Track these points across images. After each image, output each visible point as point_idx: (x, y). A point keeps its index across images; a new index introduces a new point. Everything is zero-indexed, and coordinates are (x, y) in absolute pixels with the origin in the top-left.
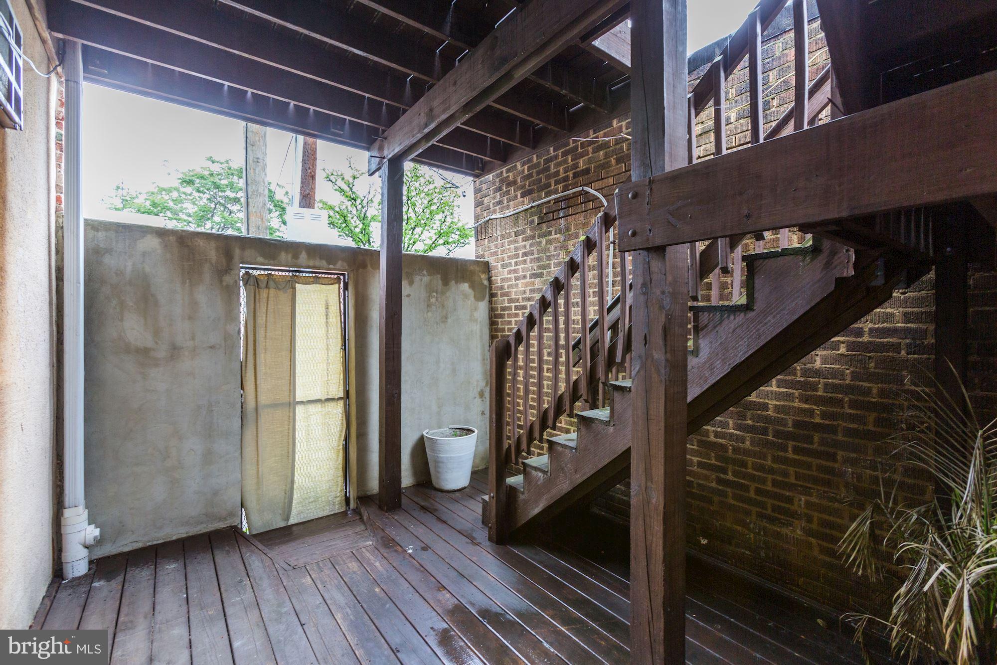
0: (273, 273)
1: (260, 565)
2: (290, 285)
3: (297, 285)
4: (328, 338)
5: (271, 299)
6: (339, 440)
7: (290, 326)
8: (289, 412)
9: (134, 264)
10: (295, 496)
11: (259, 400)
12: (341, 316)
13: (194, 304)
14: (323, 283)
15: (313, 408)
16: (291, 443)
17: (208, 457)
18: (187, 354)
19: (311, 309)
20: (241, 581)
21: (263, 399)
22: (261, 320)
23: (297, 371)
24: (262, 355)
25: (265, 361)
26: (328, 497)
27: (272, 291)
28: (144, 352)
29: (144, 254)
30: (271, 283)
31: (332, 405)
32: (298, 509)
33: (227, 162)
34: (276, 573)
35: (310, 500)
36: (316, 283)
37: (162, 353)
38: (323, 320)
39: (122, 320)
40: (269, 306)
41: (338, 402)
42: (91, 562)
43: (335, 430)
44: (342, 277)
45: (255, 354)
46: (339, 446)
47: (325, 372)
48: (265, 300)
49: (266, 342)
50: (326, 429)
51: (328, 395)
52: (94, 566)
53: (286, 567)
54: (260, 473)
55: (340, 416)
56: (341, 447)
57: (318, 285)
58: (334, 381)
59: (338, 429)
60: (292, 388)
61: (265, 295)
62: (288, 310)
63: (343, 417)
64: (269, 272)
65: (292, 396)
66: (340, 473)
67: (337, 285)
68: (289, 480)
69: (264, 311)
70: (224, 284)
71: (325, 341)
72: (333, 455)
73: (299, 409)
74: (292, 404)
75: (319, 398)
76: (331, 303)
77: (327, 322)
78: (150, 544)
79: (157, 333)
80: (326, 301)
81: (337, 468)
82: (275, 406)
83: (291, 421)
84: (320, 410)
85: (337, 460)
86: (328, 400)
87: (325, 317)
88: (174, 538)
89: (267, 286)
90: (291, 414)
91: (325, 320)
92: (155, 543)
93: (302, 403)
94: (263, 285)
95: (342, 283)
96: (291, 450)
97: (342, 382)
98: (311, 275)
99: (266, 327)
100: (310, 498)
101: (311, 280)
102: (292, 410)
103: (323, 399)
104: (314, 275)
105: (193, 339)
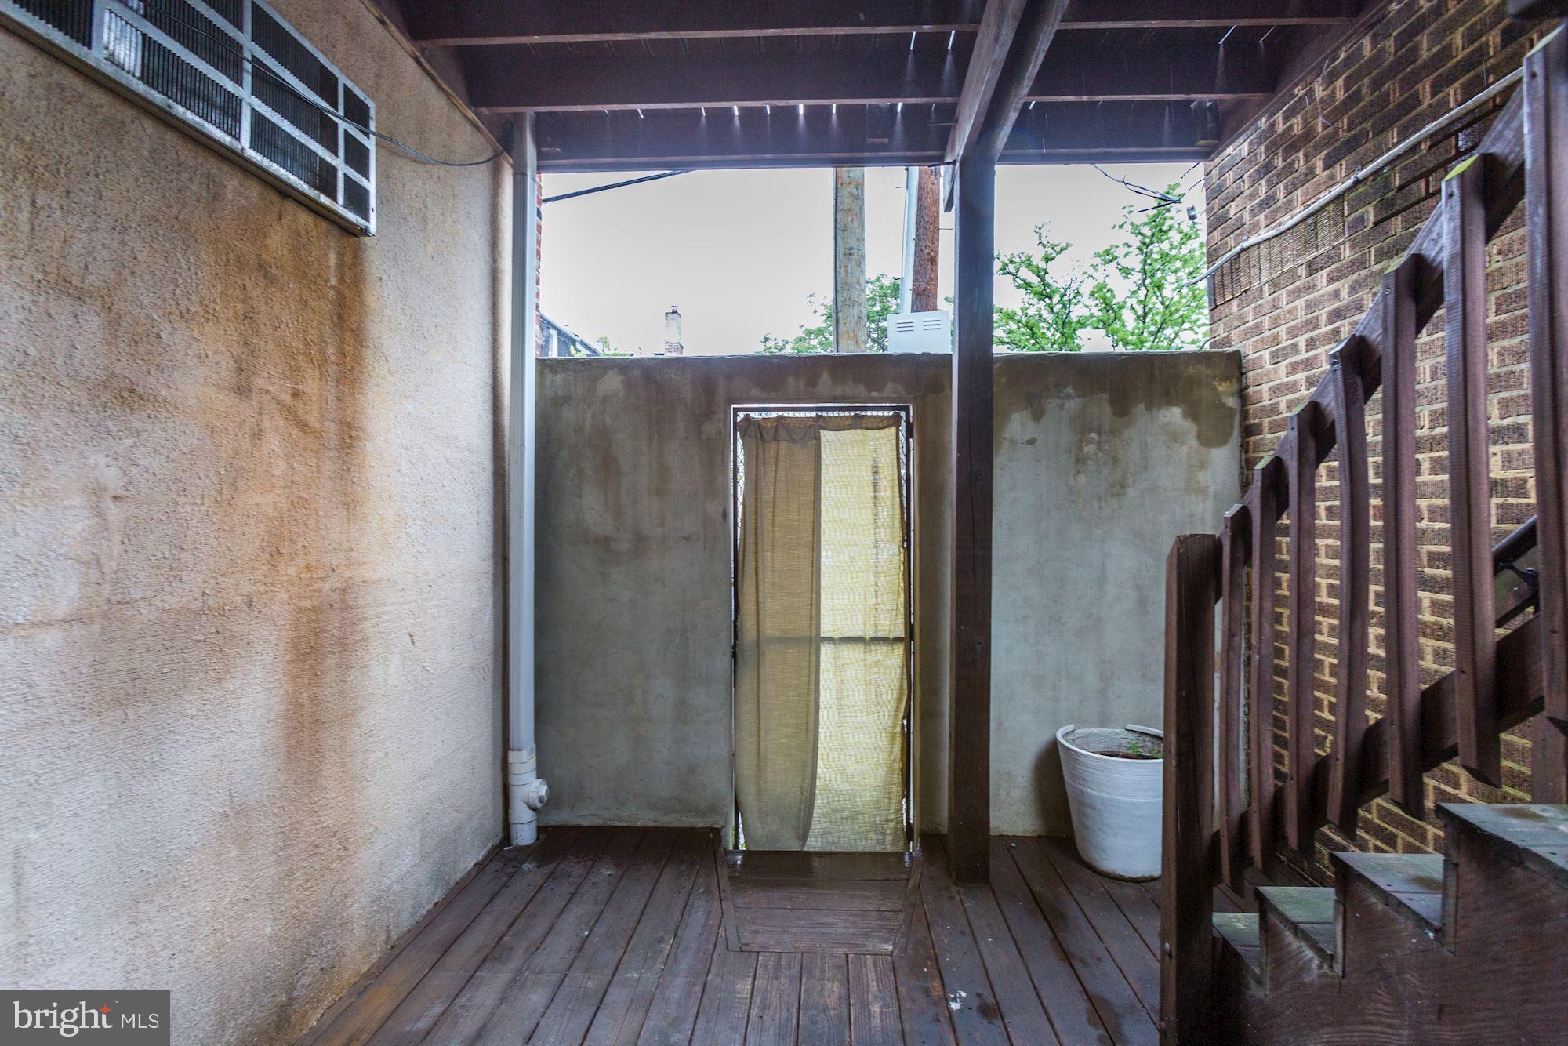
0: (786, 414)
1: (702, 920)
2: (810, 433)
3: (823, 433)
4: (877, 527)
5: (781, 459)
6: (896, 716)
7: (811, 505)
8: (810, 653)
9: (593, 417)
10: (818, 802)
11: (761, 629)
12: (900, 486)
13: (663, 471)
14: (869, 426)
15: (851, 652)
16: (812, 708)
17: (682, 712)
18: (654, 547)
19: (847, 473)
20: (660, 941)
21: (770, 628)
22: (767, 496)
23: (823, 584)
24: (769, 554)
25: (773, 562)
26: (875, 816)
27: (783, 445)
28: (604, 543)
29: (605, 400)
30: (782, 433)
31: (882, 650)
32: (824, 825)
33: (878, 280)
34: (712, 947)
35: (845, 815)
36: (856, 428)
37: (624, 546)
38: (869, 493)
39: (580, 498)
40: (779, 471)
41: (895, 646)
42: (540, 829)
43: (889, 697)
44: (903, 414)
45: (756, 552)
46: (894, 727)
47: (872, 589)
48: (772, 461)
49: (773, 531)
50: (873, 692)
51: (876, 630)
52: (543, 837)
53: (733, 940)
54: (763, 750)
55: (898, 671)
56: (898, 729)
57: (859, 431)
58: (889, 607)
59: (895, 695)
60: (814, 613)
61: (773, 453)
62: (809, 476)
63: (902, 674)
64: (780, 413)
65: (814, 627)
66: (897, 777)
67: (893, 430)
68: (809, 772)
69: (772, 479)
70: (704, 437)
71: (872, 531)
72: (883, 740)
73: (826, 651)
74: (814, 641)
75: (860, 634)
76: (883, 460)
77: (875, 497)
78: (610, 823)
79: (618, 515)
80: (874, 459)
81: (891, 768)
82: (787, 641)
83: (813, 670)
84: (862, 655)
85: (891, 753)
86: (876, 640)
87: (872, 489)
88: (639, 824)
89: (776, 439)
90: (813, 658)
91: (872, 494)
92: (616, 824)
93: (830, 640)
94: (768, 436)
95: (903, 424)
96: (811, 720)
97: (902, 610)
98: (847, 413)
99: (774, 507)
100: (843, 810)
101: (847, 423)
102: (813, 650)
103: (867, 637)
104: (852, 413)
105: (662, 524)
